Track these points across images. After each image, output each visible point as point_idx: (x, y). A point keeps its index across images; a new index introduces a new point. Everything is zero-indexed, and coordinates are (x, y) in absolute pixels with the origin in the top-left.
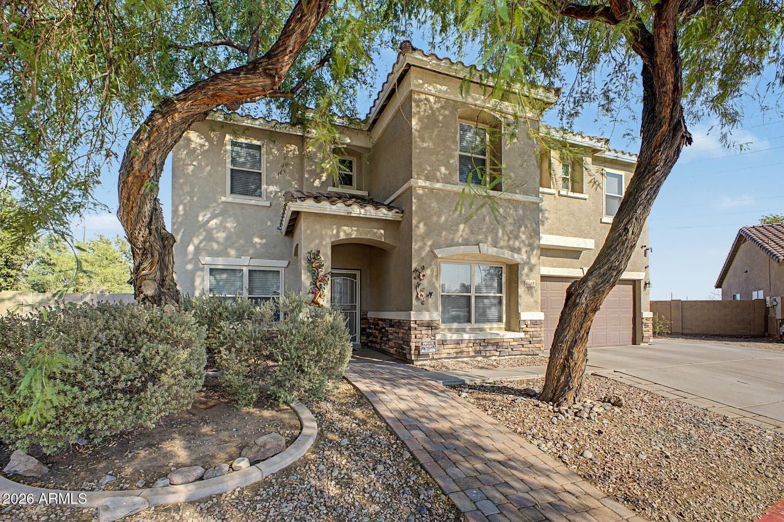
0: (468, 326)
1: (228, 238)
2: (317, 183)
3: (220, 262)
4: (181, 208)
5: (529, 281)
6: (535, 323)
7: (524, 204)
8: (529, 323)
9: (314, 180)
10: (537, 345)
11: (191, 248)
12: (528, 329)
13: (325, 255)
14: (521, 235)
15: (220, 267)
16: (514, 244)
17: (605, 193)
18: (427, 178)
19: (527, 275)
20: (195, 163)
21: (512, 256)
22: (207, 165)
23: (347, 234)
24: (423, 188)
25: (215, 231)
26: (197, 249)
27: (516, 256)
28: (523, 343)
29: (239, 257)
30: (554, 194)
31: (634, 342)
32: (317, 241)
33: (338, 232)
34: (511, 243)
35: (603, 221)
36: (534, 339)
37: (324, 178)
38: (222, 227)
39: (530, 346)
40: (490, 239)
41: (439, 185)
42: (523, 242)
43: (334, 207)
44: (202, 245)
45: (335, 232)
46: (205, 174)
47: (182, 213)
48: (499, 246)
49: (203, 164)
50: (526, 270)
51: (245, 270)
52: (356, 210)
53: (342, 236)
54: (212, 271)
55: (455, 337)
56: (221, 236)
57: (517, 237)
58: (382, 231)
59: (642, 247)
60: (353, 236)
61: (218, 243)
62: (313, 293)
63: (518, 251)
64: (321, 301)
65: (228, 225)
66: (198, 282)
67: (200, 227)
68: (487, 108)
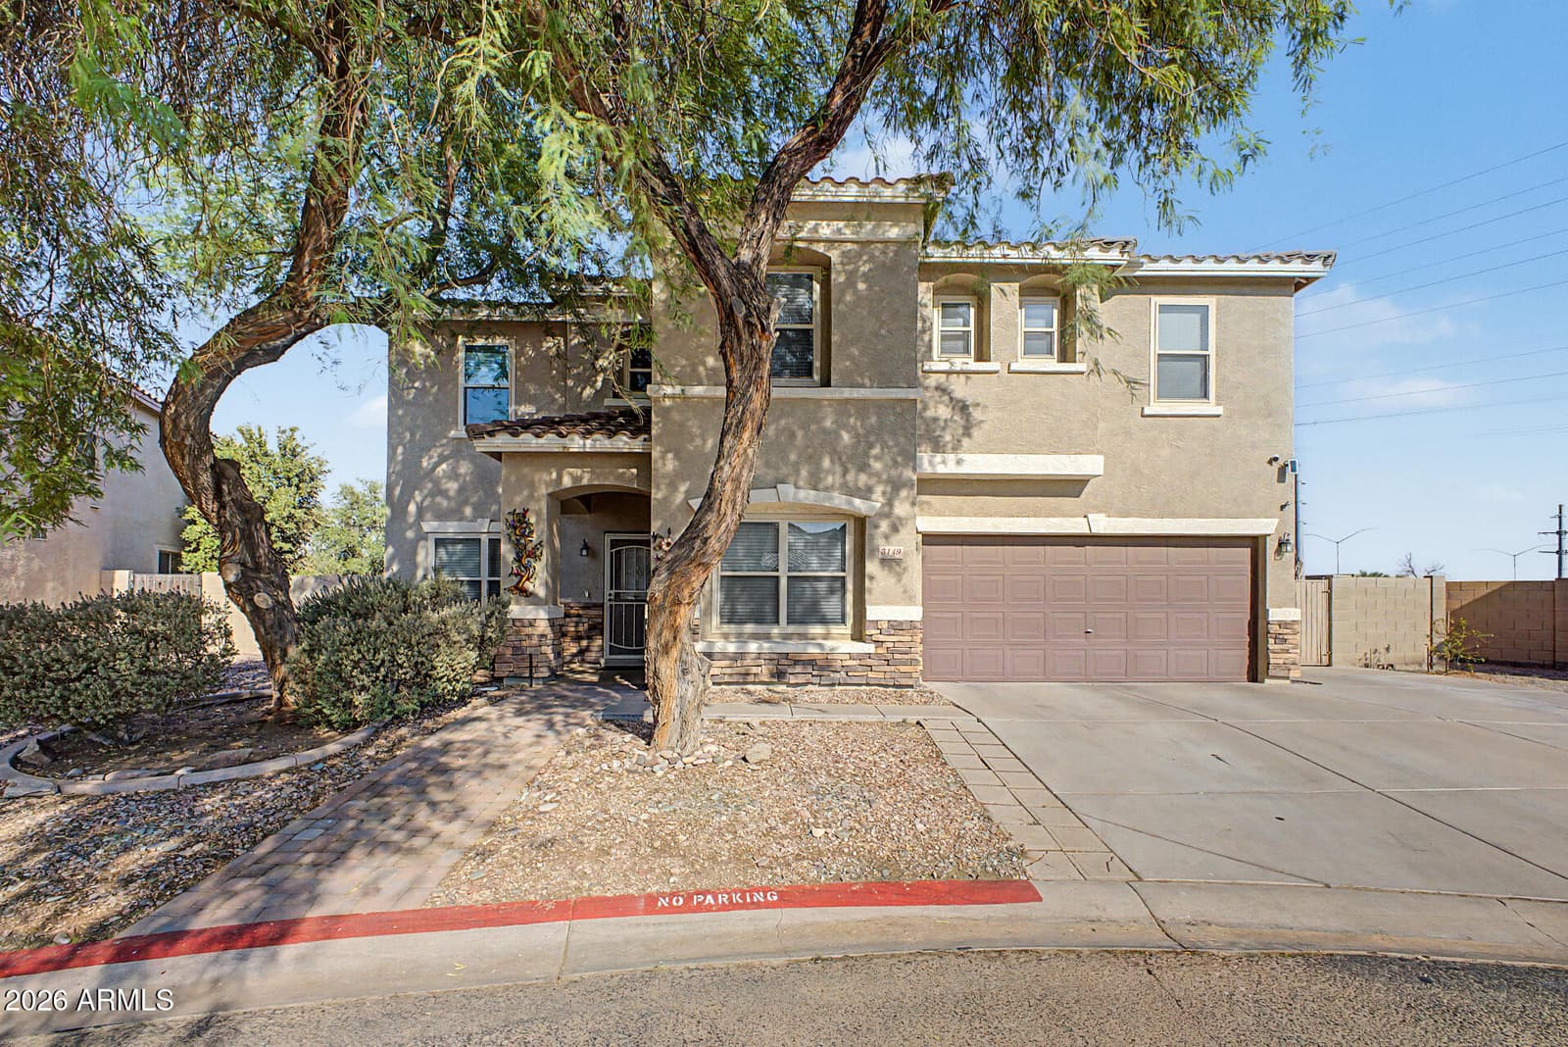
0: (775, 630)
1: (460, 490)
2: (588, 392)
3: (451, 528)
4: (400, 450)
5: (890, 548)
6: (896, 627)
7: (880, 406)
8: (885, 626)
9: (584, 389)
10: (903, 668)
11: (412, 508)
12: (881, 638)
13: (538, 514)
14: (872, 462)
15: (450, 536)
16: (856, 480)
17: (1155, 349)
18: (682, 380)
19: (887, 537)
20: (417, 384)
21: (850, 503)
22: (432, 387)
23: (575, 479)
24: (673, 397)
25: (444, 481)
26: (420, 510)
27: (857, 502)
28: (869, 662)
29: (474, 519)
30: (996, 372)
31: (1253, 676)
32: (526, 493)
33: (560, 477)
34: (850, 477)
35: (1146, 412)
36: (897, 656)
37: (599, 384)
38: (454, 475)
39: (887, 668)
40: (804, 473)
41: (698, 390)
42: (878, 475)
43: (541, 441)
44: (426, 504)
45: (554, 475)
46: (431, 398)
47: (400, 458)
48: (821, 486)
49: (427, 384)
50: (884, 526)
51: (485, 538)
52: (576, 443)
53: (567, 482)
54: (439, 543)
55: (732, 648)
56: (452, 487)
57: (863, 467)
58: (634, 471)
59: (1270, 462)
60: (585, 482)
61: (448, 498)
62: (516, 575)
63: (866, 493)
64: (529, 586)
65: (462, 471)
66: (420, 558)
67: (423, 478)
68: (801, 240)
